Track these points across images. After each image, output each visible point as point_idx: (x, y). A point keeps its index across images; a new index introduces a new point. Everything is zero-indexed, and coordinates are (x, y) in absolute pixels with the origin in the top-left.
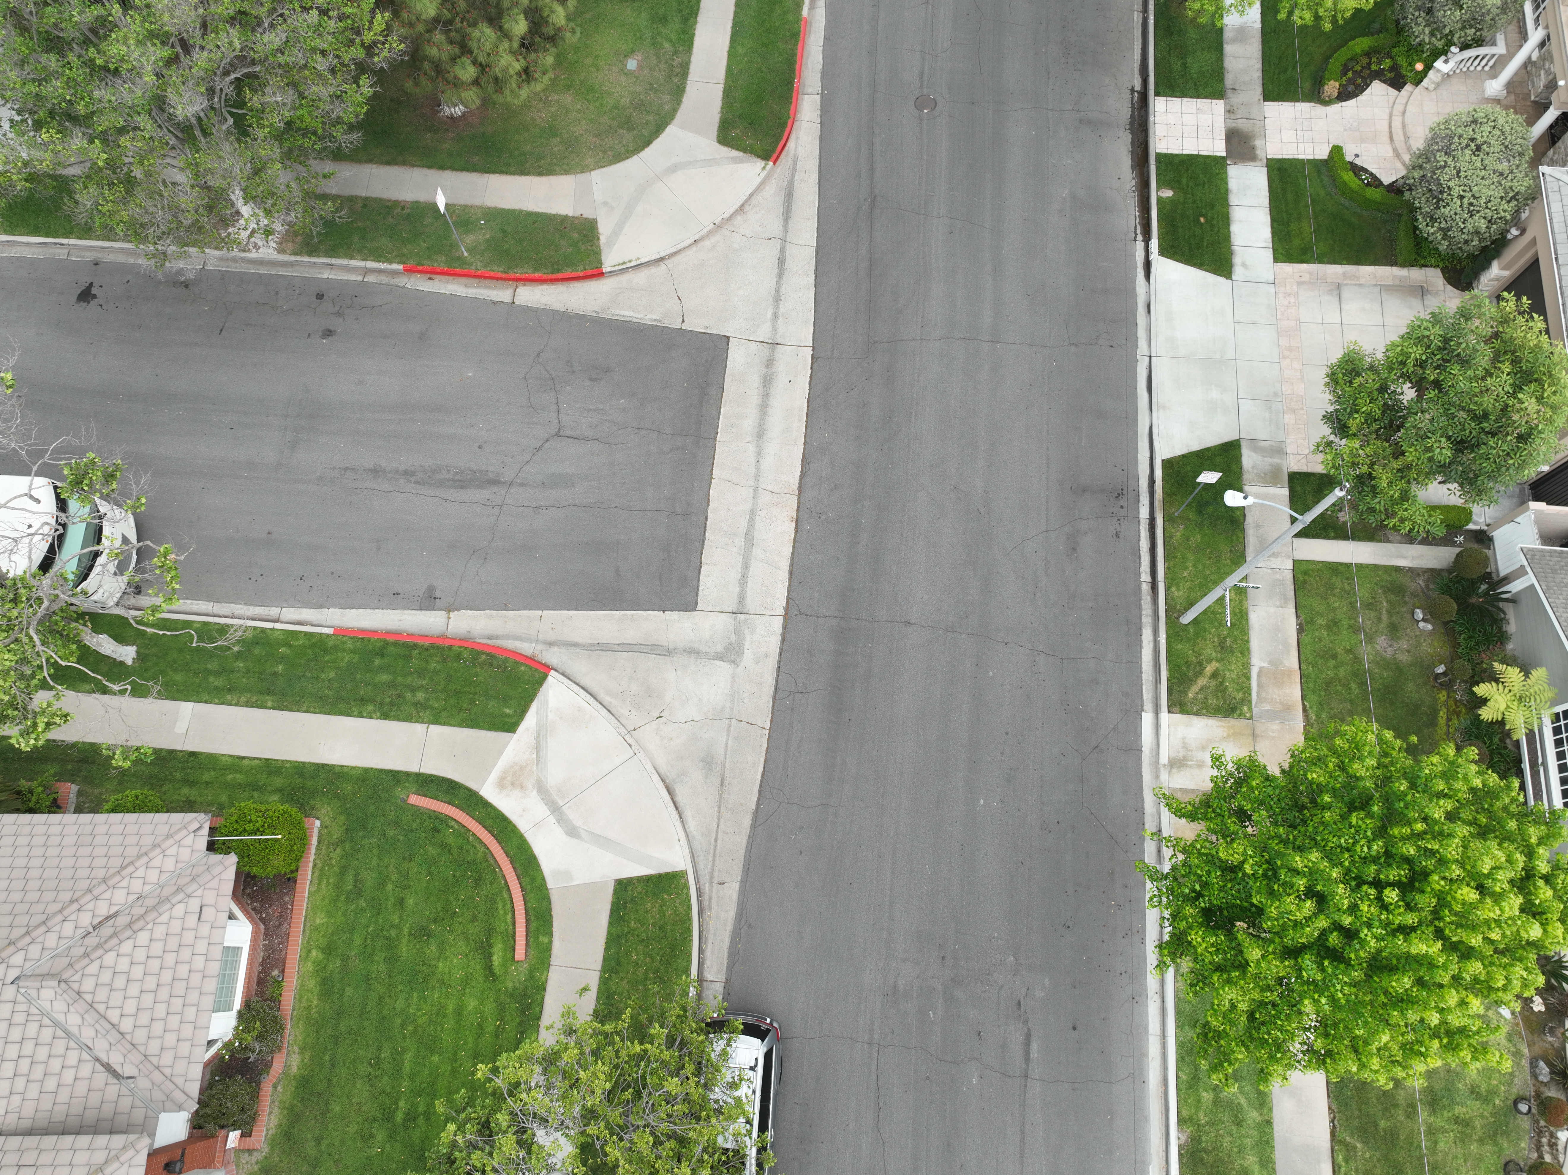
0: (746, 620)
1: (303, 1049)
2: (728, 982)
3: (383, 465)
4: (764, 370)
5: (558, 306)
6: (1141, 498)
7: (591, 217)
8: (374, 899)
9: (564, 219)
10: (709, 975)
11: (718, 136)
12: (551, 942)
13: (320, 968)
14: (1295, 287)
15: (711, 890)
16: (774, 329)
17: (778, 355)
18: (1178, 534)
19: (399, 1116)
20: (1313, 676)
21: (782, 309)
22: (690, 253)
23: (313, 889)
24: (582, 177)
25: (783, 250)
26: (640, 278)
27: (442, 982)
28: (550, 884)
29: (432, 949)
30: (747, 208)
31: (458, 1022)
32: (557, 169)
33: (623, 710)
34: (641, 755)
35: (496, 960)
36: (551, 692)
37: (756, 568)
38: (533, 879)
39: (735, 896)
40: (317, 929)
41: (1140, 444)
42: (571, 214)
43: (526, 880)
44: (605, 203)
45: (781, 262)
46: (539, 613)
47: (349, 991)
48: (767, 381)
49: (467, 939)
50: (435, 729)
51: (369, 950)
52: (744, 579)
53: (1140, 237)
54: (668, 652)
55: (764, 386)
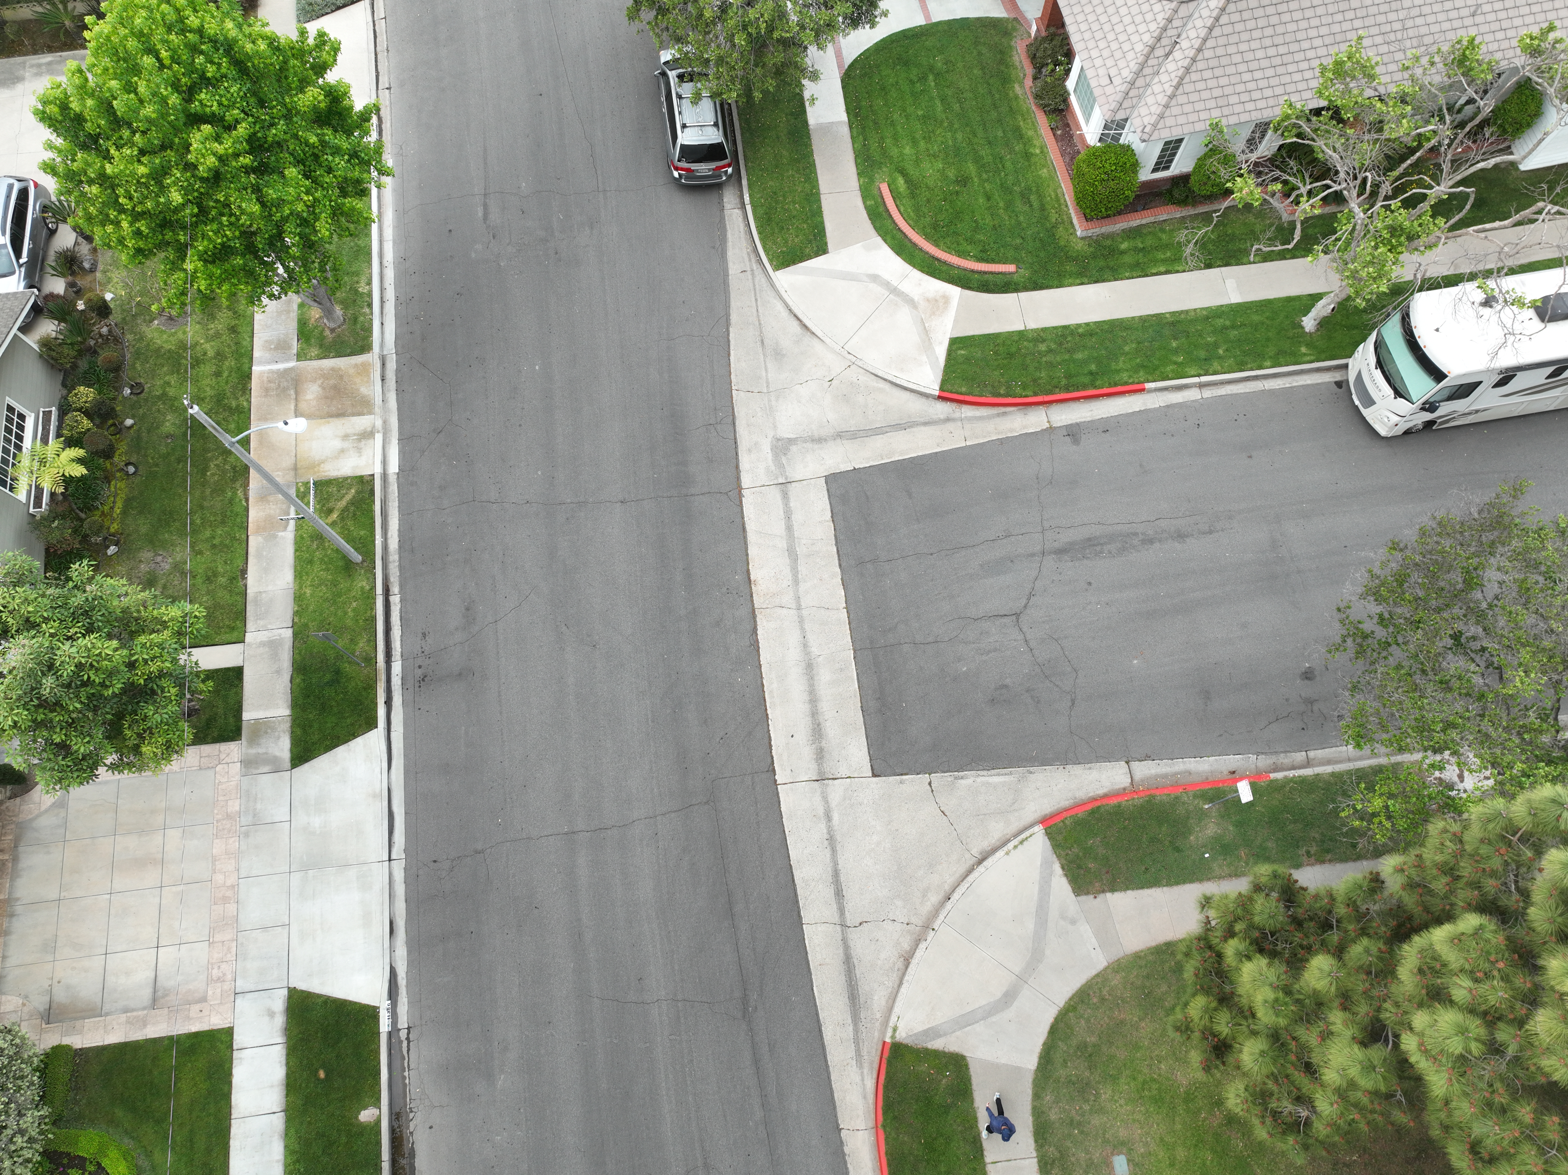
0: (777, 478)
1: (1017, 97)
2: (722, 209)
3: (1177, 544)
4: (823, 744)
5: (1077, 770)
6: (400, 682)
7: (1083, 898)
8: (1010, 193)
9: (1113, 888)
10: (737, 212)
11: (967, 1067)
12: (864, 203)
13: (1028, 142)
14: (210, 993)
15: (751, 266)
16: (825, 799)
17: (813, 766)
18: (361, 645)
19: (931, 77)
20: (236, 528)
21: (822, 826)
22: (950, 881)
23: (1059, 191)
24: (1117, 953)
25: (842, 911)
26: (997, 830)
27: (934, 156)
28: (879, 239)
29: (951, 174)
30: (900, 964)
31: (914, 138)
32: (1151, 958)
33: (865, 379)
34: (837, 348)
35: (901, 181)
36: (932, 377)
37: (779, 528)
38: (893, 238)
39: (730, 265)
40: (1044, 166)
41: (402, 745)
42: (1109, 895)
43: (899, 236)
44: (1073, 922)
45: (839, 894)
46: (968, 443)
47: (1000, 134)
48: (817, 732)
49: (927, 187)
50: (1019, 327)
51: (998, 160)
52: (788, 515)
53: (403, 1034)
54: (840, 435)
55: (819, 725)
